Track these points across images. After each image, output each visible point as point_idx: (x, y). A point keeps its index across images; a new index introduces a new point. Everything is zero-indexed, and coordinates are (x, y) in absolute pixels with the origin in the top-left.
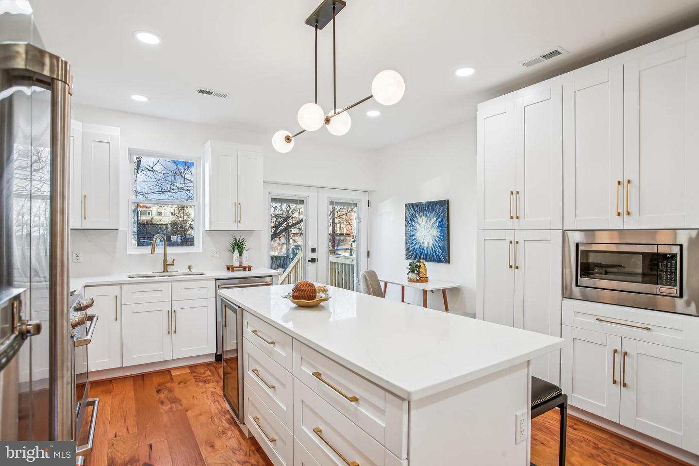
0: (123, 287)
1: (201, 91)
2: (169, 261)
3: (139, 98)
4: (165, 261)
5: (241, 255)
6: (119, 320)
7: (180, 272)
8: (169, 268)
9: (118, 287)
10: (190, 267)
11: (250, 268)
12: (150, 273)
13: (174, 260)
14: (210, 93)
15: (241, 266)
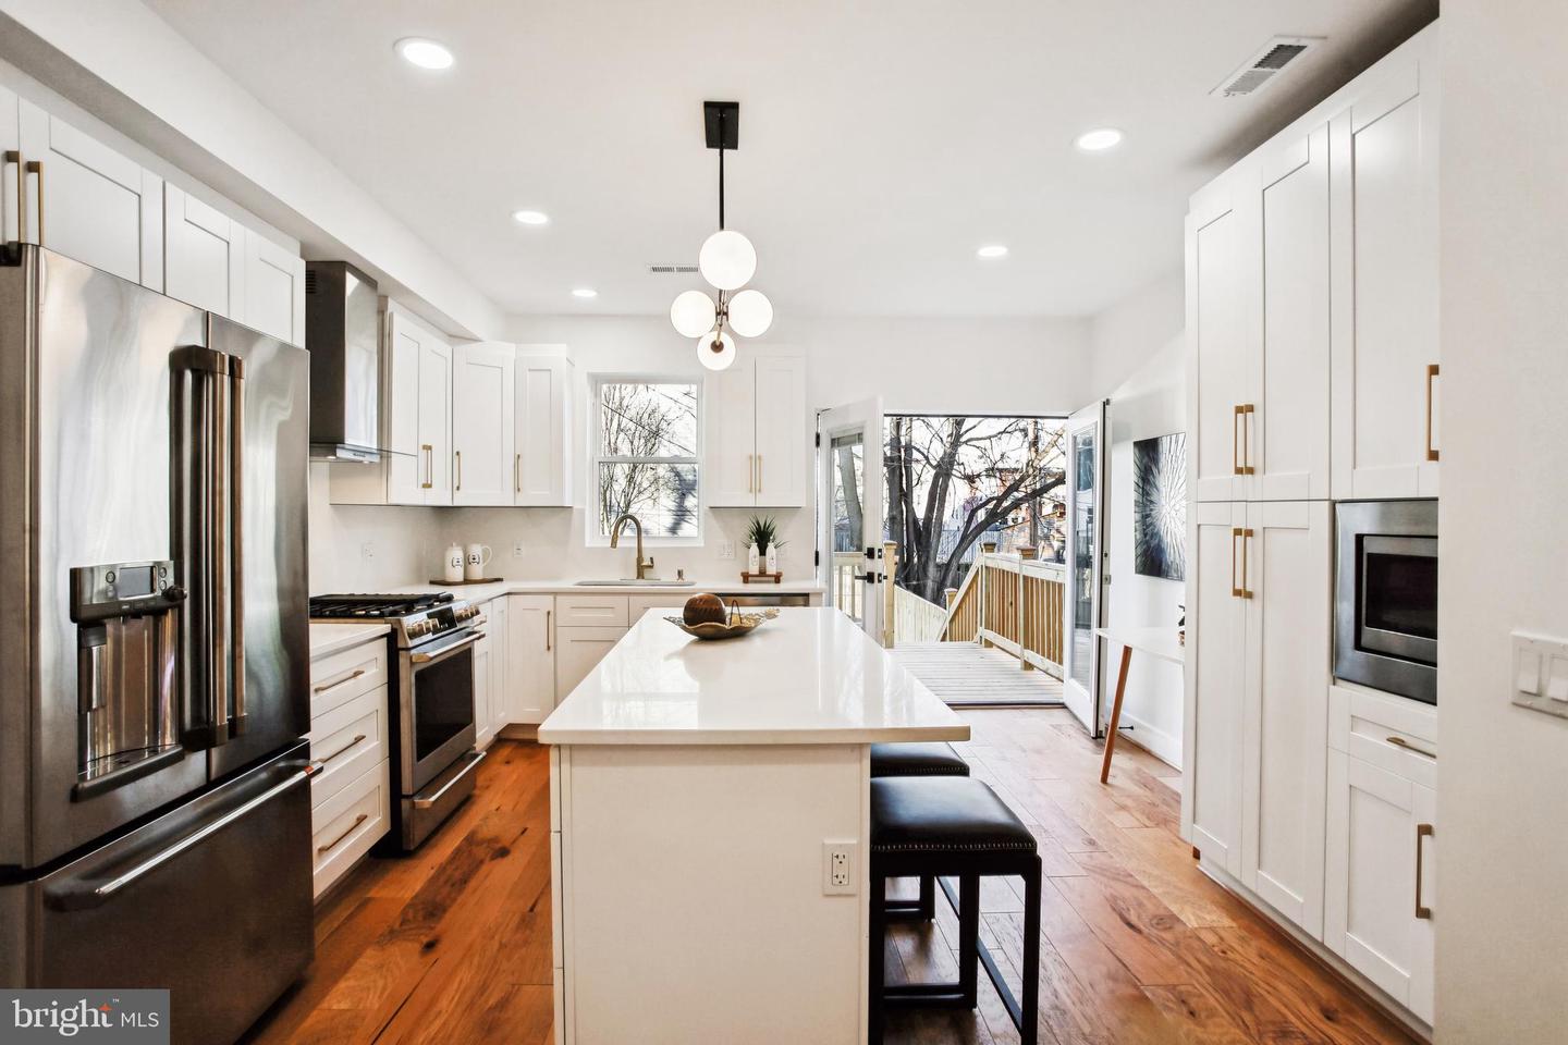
0: (558, 598)
1: (654, 269)
2: (646, 562)
3: (585, 294)
4: (640, 559)
5: (763, 552)
6: (552, 649)
7: (664, 579)
8: (647, 573)
9: (551, 597)
10: (680, 573)
11: (777, 579)
12: (617, 580)
13: (652, 559)
14: (669, 270)
15: (762, 573)
